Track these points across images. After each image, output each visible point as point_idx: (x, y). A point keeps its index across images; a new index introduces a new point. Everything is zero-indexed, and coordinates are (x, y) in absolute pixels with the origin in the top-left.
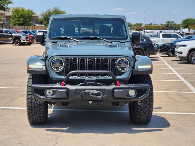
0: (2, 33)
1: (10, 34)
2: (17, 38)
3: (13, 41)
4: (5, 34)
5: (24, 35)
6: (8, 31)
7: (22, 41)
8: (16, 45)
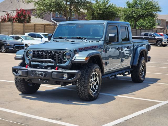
0: (148, 36)
1: (154, 37)
2: (159, 40)
3: (156, 43)
4: (150, 37)
5: (166, 38)
6: (152, 34)
7: (163, 43)
8: (158, 46)
